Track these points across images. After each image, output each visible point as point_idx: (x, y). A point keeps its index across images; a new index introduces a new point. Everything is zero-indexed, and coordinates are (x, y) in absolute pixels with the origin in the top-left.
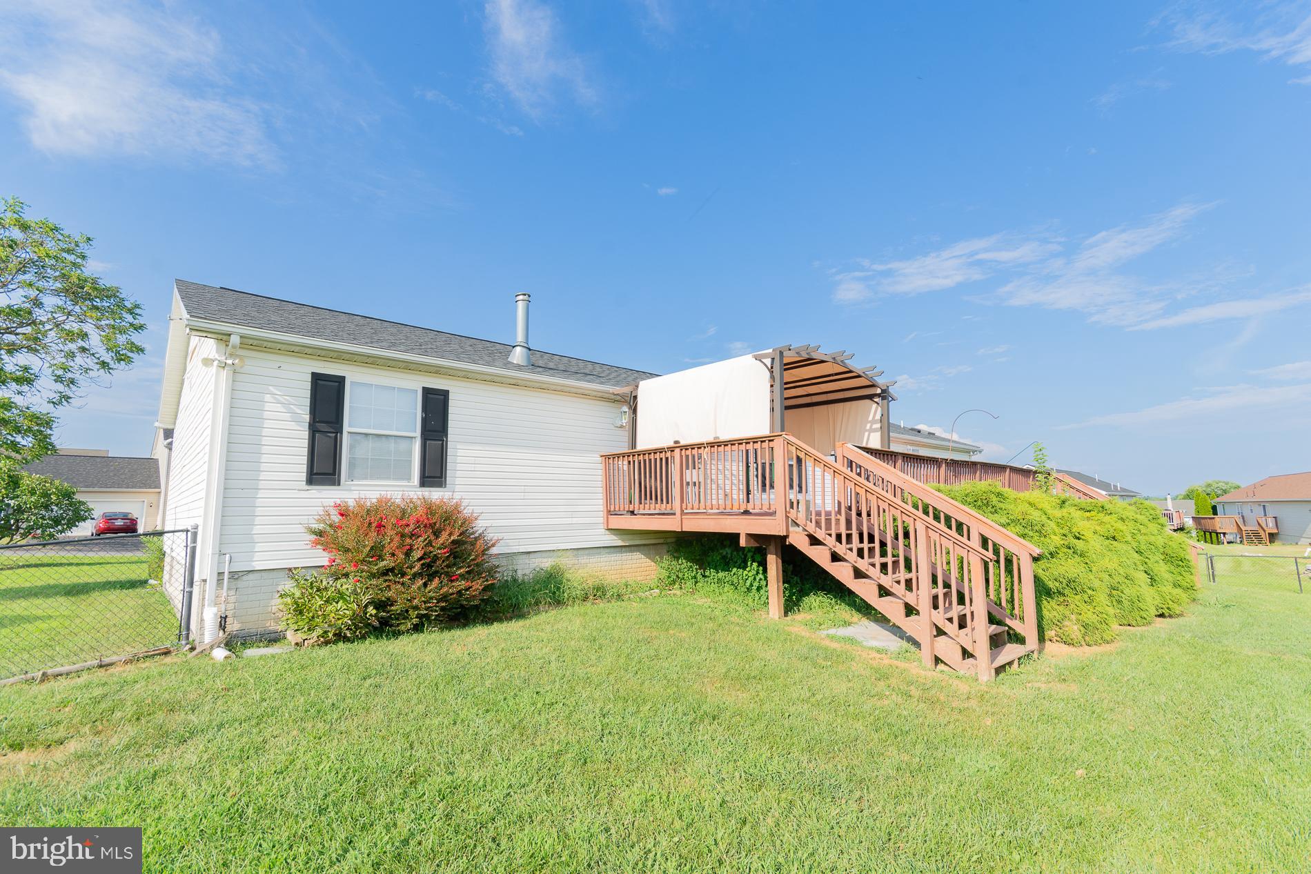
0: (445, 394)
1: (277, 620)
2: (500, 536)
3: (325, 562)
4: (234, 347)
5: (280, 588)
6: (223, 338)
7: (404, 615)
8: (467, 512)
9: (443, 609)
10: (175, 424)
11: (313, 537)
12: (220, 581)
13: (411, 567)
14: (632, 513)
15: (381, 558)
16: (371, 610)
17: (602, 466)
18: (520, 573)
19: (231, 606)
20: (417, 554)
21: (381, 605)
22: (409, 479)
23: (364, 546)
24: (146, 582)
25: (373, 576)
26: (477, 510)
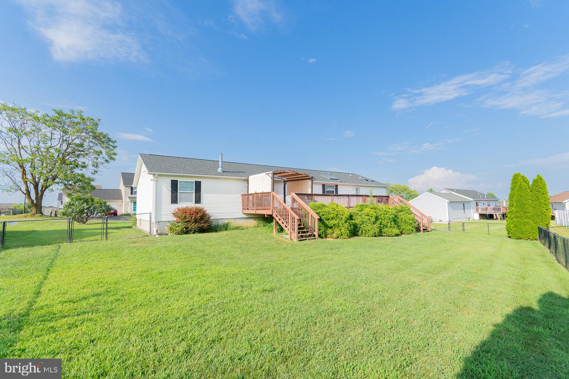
0: (200, 182)
1: (167, 231)
2: (212, 215)
3: (175, 220)
4: (156, 177)
5: (167, 225)
6: (154, 175)
7: (191, 230)
8: (204, 210)
9: (198, 229)
10: (137, 186)
11: (173, 215)
12: (156, 223)
13: (192, 221)
14: (248, 209)
15: (186, 219)
16: (184, 229)
17: (241, 197)
18: (219, 224)
19: (158, 228)
20: (193, 218)
21: (186, 228)
22: (192, 202)
23: (183, 216)
24: (132, 227)
25: (185, 222)
26: (207, 209)
